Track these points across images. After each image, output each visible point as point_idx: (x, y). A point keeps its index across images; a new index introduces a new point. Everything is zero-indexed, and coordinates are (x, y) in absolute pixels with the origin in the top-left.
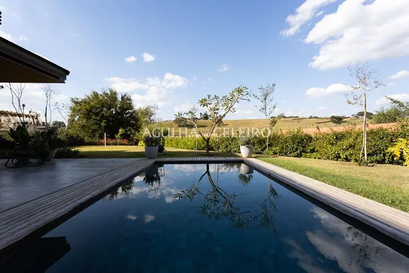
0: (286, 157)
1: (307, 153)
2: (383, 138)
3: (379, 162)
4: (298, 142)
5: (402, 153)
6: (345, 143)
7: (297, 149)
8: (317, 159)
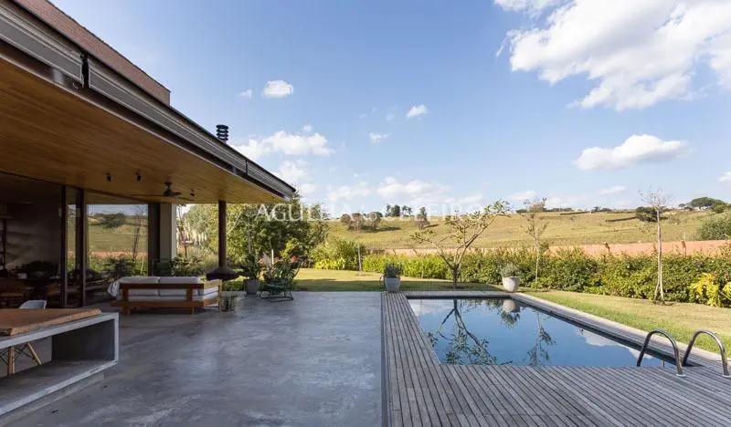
0: (562, 291)
1: (591, 286)
2: (689, 270)
3: (682, 300)
4: (579, 272)
5: (704, 291)
6: (641, 275)
7: (576, 281)
8: (604, 295)
